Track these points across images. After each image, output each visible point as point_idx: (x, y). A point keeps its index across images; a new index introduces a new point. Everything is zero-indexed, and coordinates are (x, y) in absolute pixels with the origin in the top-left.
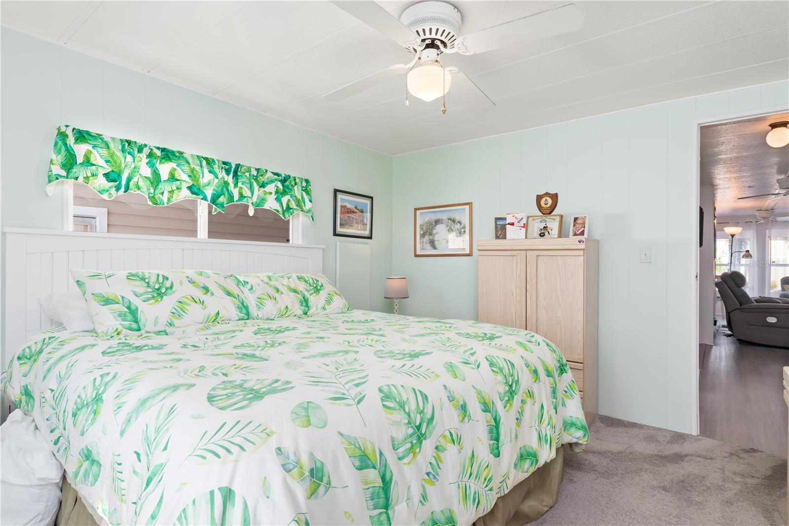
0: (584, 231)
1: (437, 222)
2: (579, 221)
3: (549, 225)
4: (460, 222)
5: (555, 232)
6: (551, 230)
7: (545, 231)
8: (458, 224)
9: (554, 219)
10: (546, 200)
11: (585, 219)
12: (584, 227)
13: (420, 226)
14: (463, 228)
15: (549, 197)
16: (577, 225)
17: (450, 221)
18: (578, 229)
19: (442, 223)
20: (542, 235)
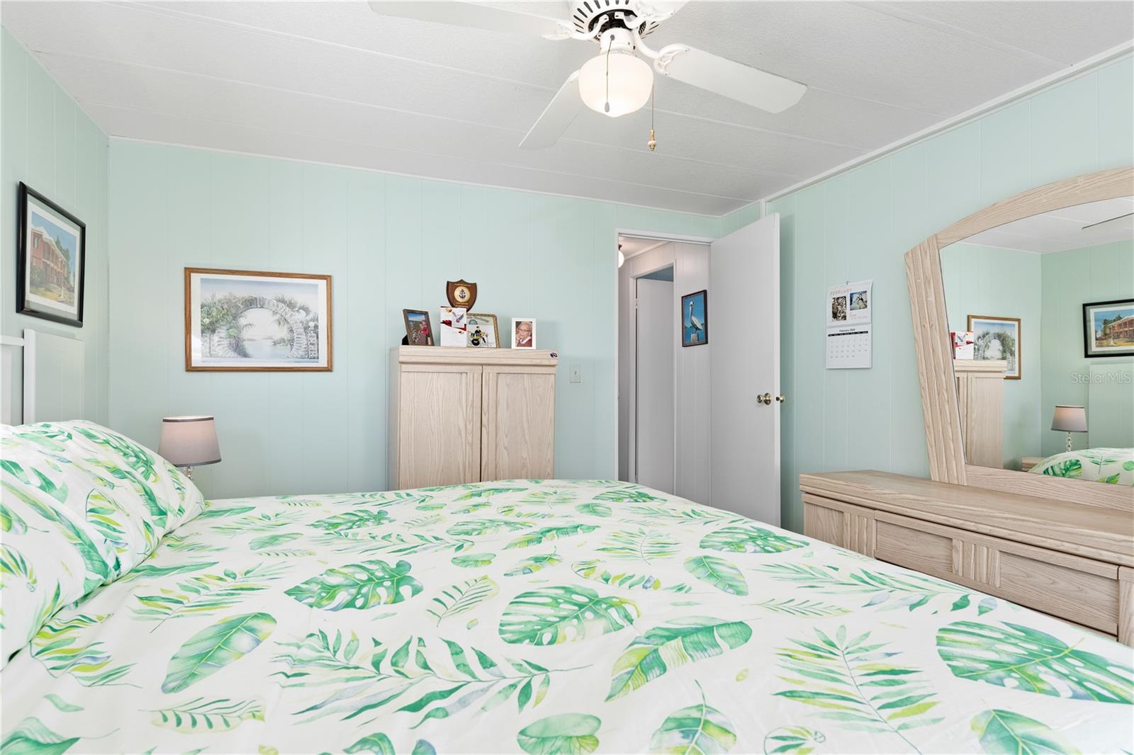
0: (531, 340)
1: (251, 303)
2: (523, 327)
3: (482, 328)
4: (306, 310)
5: (491, 339)
6: (487, 336)
7: (478, 337)
8: (301, 311)
9: (487, 321)
10: (463, 291)
11: (531, 325)
12: (531, 335)
13: (202, 307)
14: (312, 320)
15: (466, 287)
16: (520, 332)
17: (281, 305)
18: (522, 337)
19: (262, 307)
20: (476, 343)
